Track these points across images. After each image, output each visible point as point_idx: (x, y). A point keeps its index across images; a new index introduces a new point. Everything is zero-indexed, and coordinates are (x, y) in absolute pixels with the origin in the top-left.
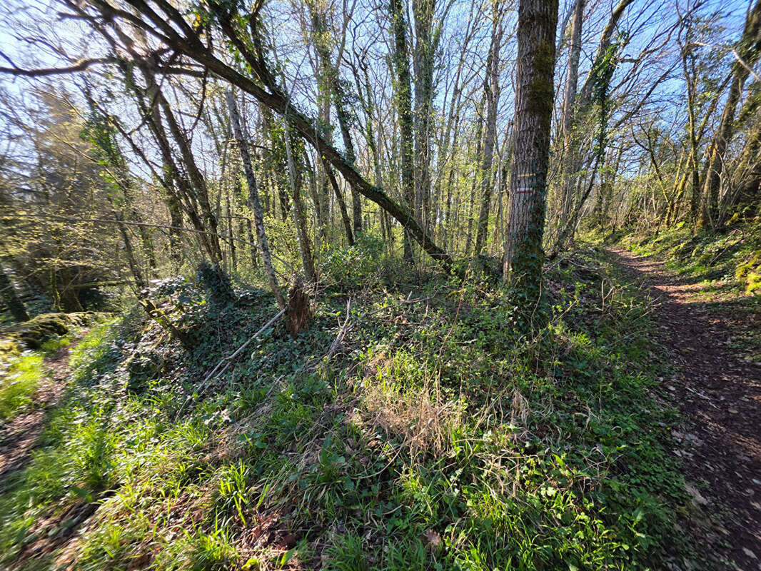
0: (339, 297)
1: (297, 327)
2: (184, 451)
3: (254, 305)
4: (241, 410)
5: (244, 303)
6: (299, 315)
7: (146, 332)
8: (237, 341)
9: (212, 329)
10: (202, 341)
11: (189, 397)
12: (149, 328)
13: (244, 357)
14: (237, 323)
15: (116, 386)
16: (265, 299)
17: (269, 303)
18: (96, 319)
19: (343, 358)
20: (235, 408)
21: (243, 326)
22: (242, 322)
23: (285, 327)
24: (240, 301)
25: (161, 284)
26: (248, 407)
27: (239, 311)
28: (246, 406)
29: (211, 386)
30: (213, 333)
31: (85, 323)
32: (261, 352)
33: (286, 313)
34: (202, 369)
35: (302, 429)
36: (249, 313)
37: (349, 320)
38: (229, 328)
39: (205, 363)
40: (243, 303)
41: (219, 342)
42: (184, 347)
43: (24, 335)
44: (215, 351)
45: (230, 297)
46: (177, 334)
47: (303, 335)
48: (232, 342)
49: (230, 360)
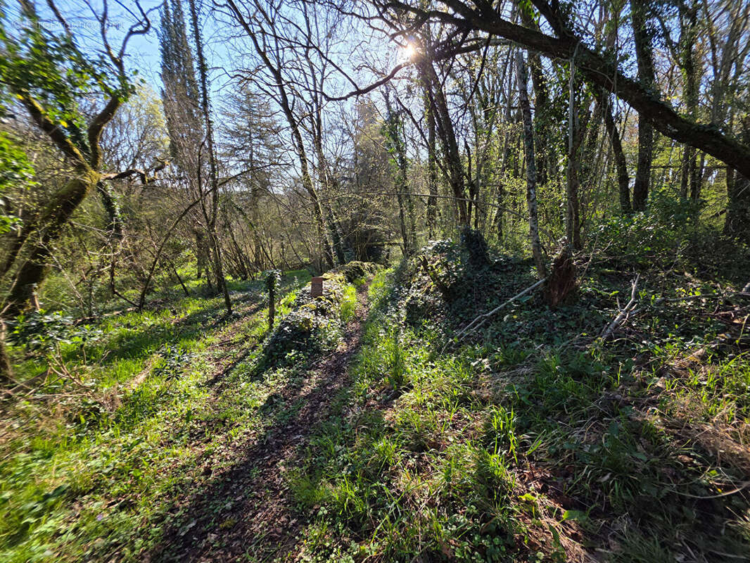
0: (612, 274)
1: (556, 300)
2: (456, 380)
3: (507, 271)
4: (501, 364)
5: (498, 268)
6: (561, 287)
7: (414, 282)
8: (491, 302)
9: (469, 288)
10: (460, 297)
11: (451, 340)
12: (417, 279)
13: (497, 317)
14: (491, 286)
15: (399, 318)
16: (519, 266)
17: (523, 270)
18: (377, 268)
19: (622, 346)
20: (496, 361)
21: (496, 289)
22: (496, 285)
23: (542, 298)
24: (494, 266)
25: (435, 244)
26: (508, 363)
27: (494, 275)
28: (506, 362)
29: (468, 336)
30: (469, 291)
31: (371, 270)
32: (515, 317)
33: (546, 283)
34: (458, 319)
35: (574, 403)
36: (502, 278)
37: (633, 304)
38: (483, 289)
39: (461, 316)
40: (496, 268)
41: (474, 300)
42: (444, 299)
43: (347, 273)
44: (470, 307)
45: (486, 261)
46: (441, 287)
47: (565, 309)
48: (486, 302)
49: (486, 317)
